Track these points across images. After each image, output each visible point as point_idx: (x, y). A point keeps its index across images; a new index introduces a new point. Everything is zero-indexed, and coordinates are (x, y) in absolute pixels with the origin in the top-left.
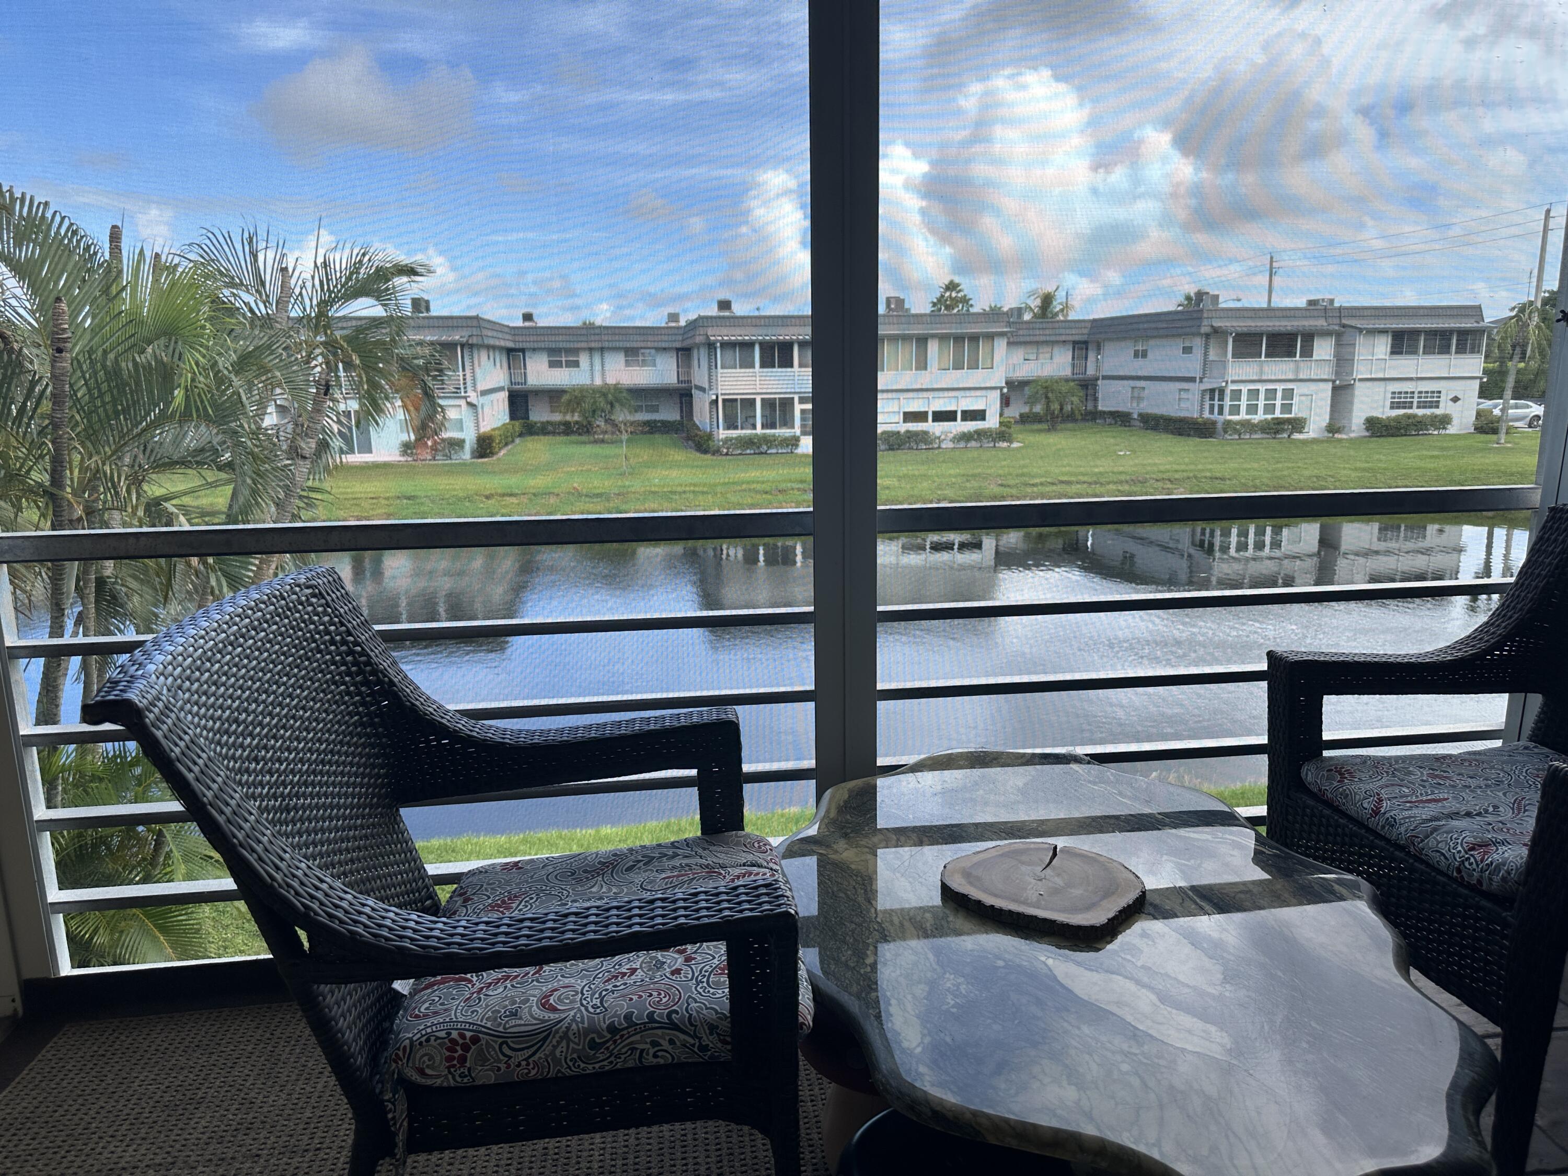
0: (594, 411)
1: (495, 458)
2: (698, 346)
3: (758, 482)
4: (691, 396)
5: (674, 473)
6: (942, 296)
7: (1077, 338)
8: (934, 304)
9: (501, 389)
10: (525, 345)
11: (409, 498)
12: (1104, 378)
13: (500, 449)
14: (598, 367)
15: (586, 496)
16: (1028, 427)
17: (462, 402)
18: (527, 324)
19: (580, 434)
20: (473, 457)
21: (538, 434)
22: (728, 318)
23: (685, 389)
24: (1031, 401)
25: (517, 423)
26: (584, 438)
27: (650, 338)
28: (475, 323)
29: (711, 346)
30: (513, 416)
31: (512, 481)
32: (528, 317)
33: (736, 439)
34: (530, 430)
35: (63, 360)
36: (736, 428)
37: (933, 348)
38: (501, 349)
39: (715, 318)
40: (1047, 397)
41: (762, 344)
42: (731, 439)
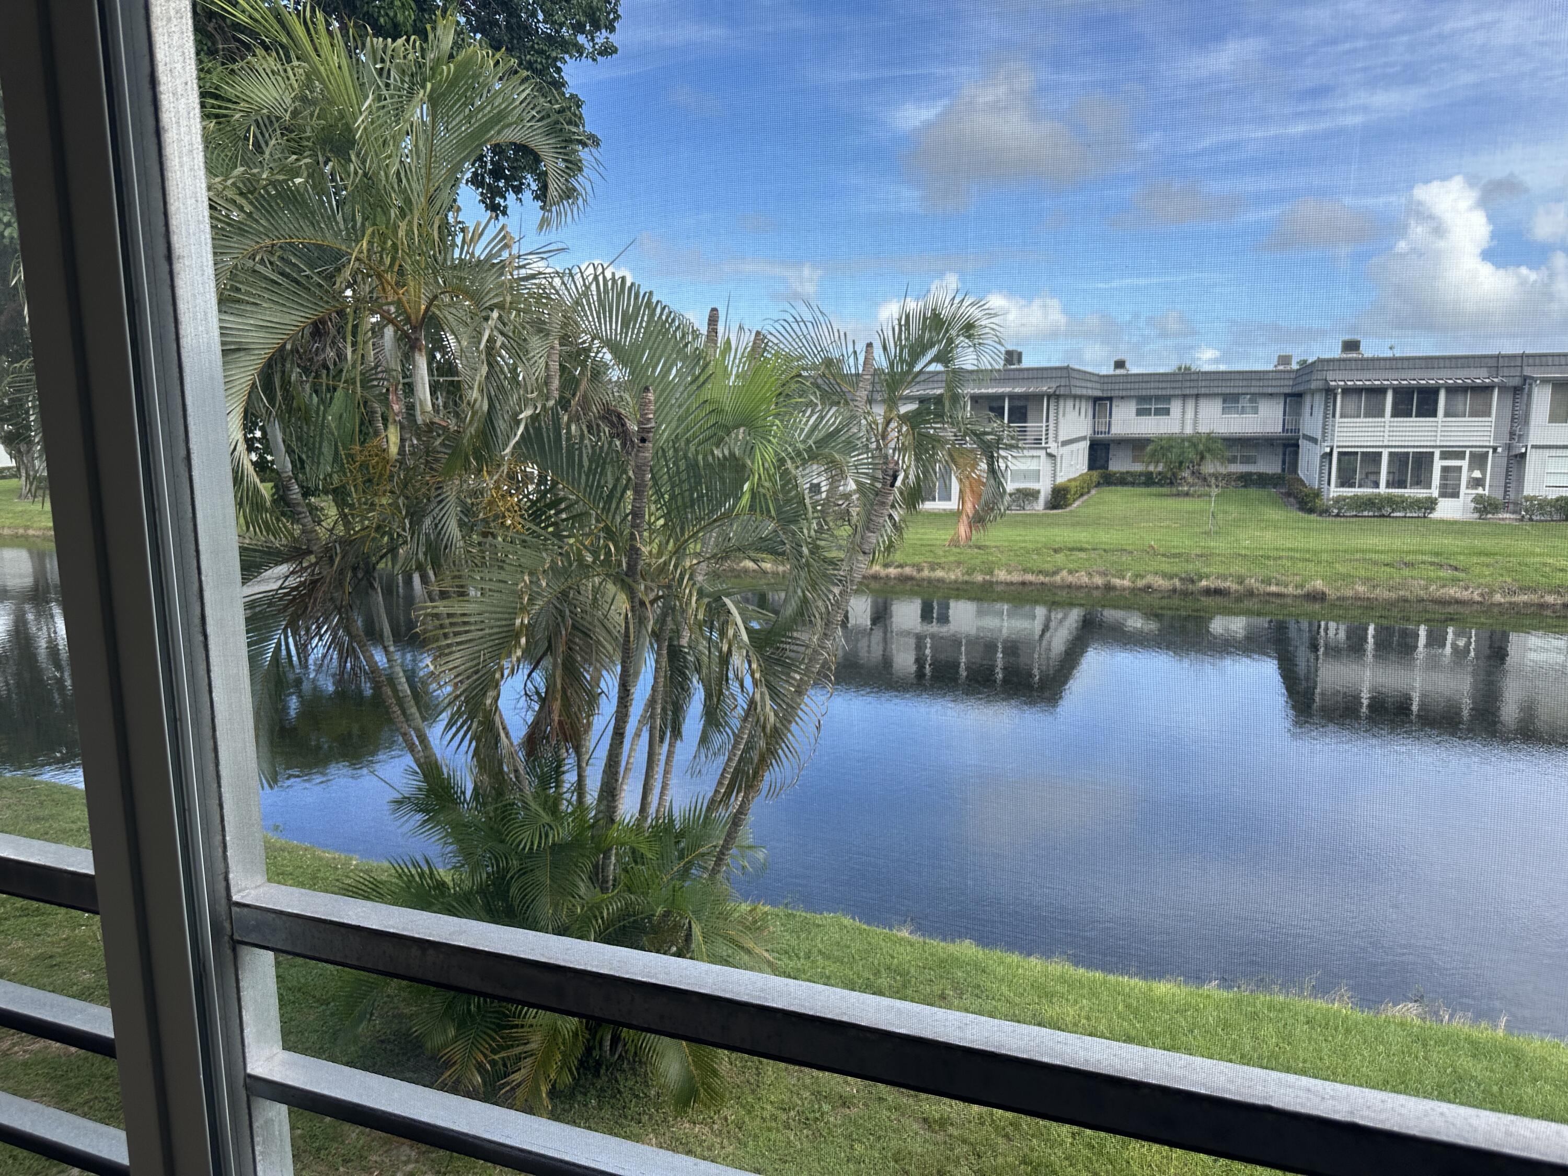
0: (1181, 463)
1: (1068, 509)
2: (1313, 392)
3: (1376, 552)
4: (1298, 446)
5: (1269, 535)
9: (1084, 438)
10: (1113, 394)
11: (979, 548)
13: (1074, 500)
14: (1190, 414)
15: (1163, 555)
17: (1042, 453)
18: (1120, 372)
19: (1162, 486)
20: (1046, 508)
21: (1116, 485)
22: (1356, 360)
23: (1292, 439)
25: (1095, 474)
26: (1165, 490)
27: (1254, 383)
28: (1064, 374)
29: (1329, 392)
30: (1092, 465)
31: (1082, 536)
32: (1120, 364)
33: (1350, 498)
34: (1109, 480)
35: (646, 449)
36: (1352, 485)
38: (1088, 398)
39: (1339, 360)
41: (1397, 391)
42: (1344, 498)
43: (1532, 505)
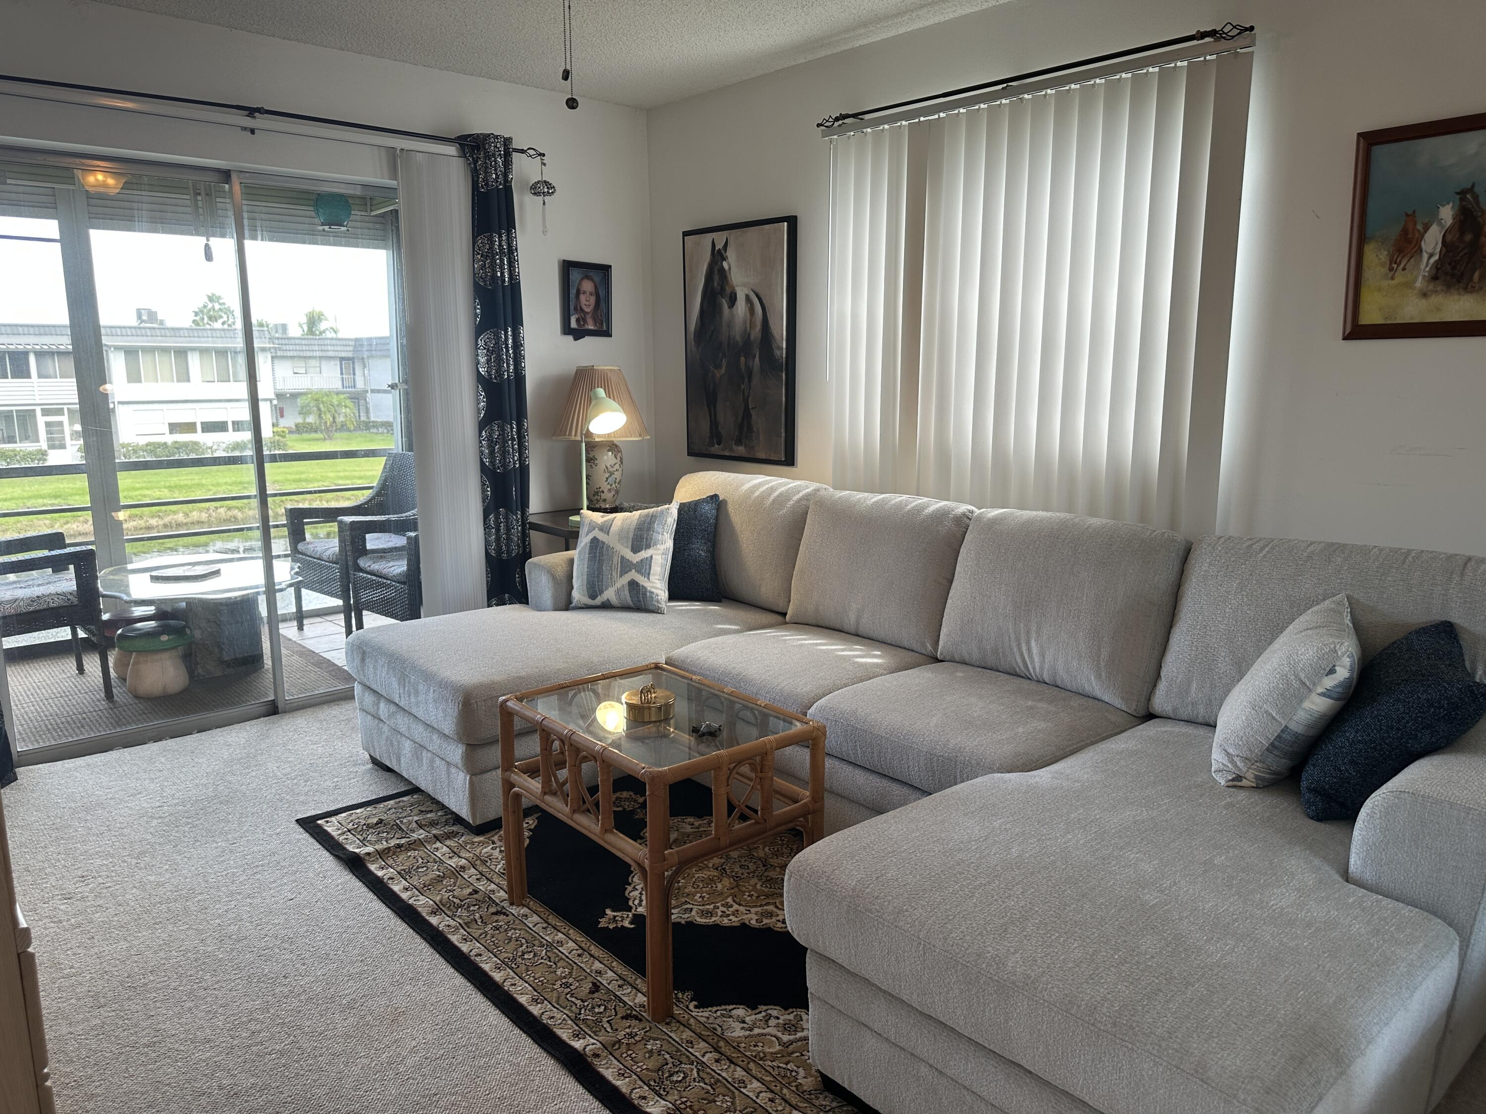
6: (205, 307)
7: (343, 355)
8: (196, 314)
12: (373, 391)
16: (305, 436)
24: (304, 412)
37: (194, 362)
40: (319, 409)
43: (128, 451)
